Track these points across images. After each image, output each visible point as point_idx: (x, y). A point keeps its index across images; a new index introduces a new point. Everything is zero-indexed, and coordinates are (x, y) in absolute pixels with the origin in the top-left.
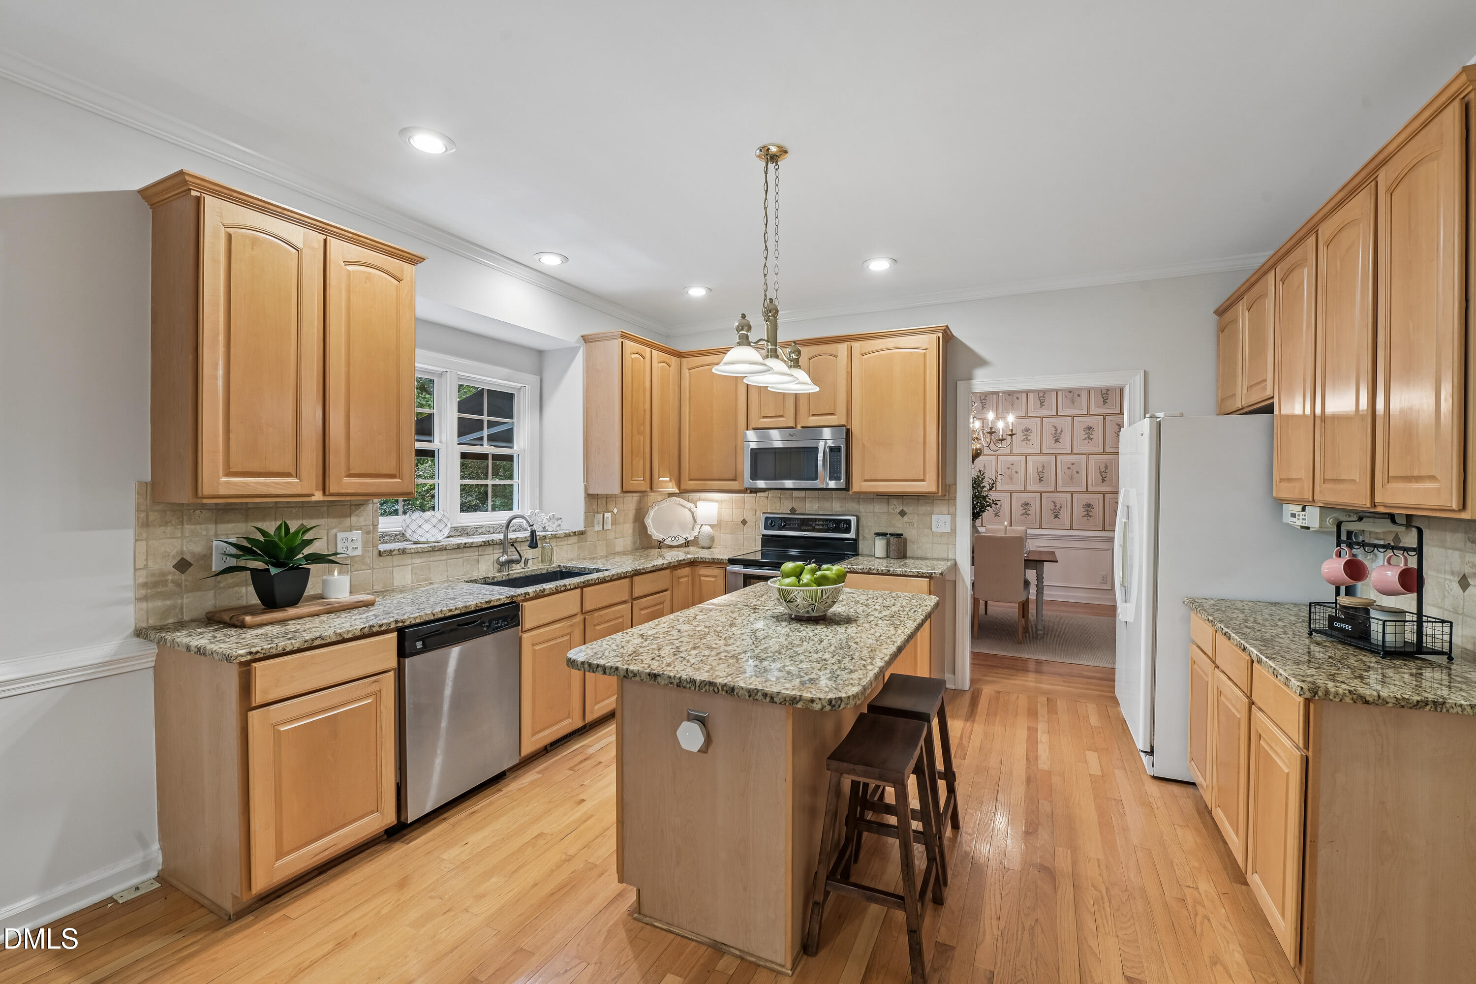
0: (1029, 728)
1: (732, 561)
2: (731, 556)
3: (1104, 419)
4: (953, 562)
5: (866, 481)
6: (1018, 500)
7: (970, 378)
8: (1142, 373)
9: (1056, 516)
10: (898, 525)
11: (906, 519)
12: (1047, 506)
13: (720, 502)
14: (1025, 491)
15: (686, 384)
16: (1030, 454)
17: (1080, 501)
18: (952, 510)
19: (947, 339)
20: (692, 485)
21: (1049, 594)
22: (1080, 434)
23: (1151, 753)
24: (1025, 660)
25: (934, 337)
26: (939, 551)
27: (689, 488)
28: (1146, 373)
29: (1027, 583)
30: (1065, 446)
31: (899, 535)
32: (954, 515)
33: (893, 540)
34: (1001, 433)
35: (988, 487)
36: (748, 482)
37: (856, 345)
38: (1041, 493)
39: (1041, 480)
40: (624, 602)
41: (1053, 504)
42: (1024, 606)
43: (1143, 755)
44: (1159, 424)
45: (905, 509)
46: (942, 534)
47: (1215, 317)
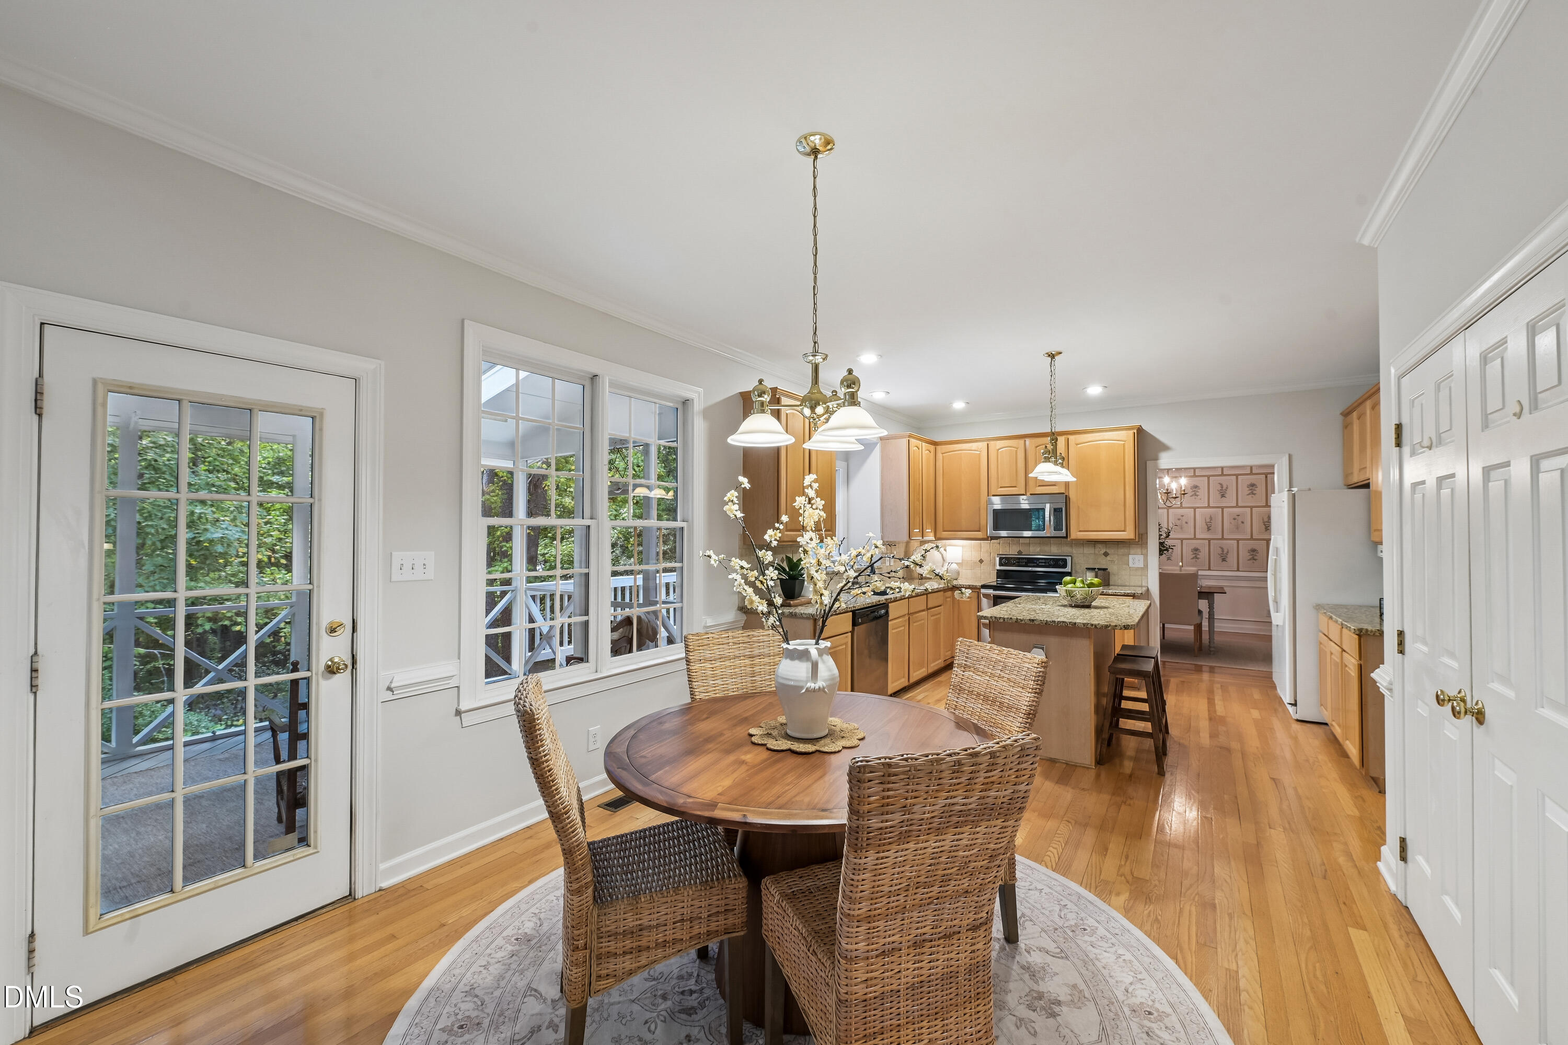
0: (1208, 699)
1: (984, 587)
2: (983, 583)
3: (1266, 477)
4: (1144, 589)
5: (1080, 531)
6: (1188, 547)
7: (1156, 459)
8: (1287, 456)
9: (1224, 560)
10: (1103, 563)
11: (1108, 558)
12: (1215, 551)
13: (963, 546)
14: (1195, 538)
15: (939, 464)
16: (1198, 508)
17: (1244, 547)
18: (1144, 551)
19: (1140, 431)
20: (945, 534)
21: (1219, 626)
22: (1244, 490)
23: (1295, 705)
24: (1201, 666)
25: (1131, 432)
26: (1135, 580)
27: (943, 536)
28: (1290, 456)
29: (1200, 612)
30: (1230, 500)
31: (1105, 570)
32: (1146, 556)
33: (1100, 572)
34: (1174, 492)
35: (1165, 535)
36: (990, 531)
37: (1071, 438)
38: (1209, 540)
39: (1209, 529)
40: (904, 616)
41: (1220, 550)
42: (1199, 627)
43: (1289, 707)
44: (1294, 495)
45: (1108, 551)
46: (1137, 569)
47: (1341, 418)
